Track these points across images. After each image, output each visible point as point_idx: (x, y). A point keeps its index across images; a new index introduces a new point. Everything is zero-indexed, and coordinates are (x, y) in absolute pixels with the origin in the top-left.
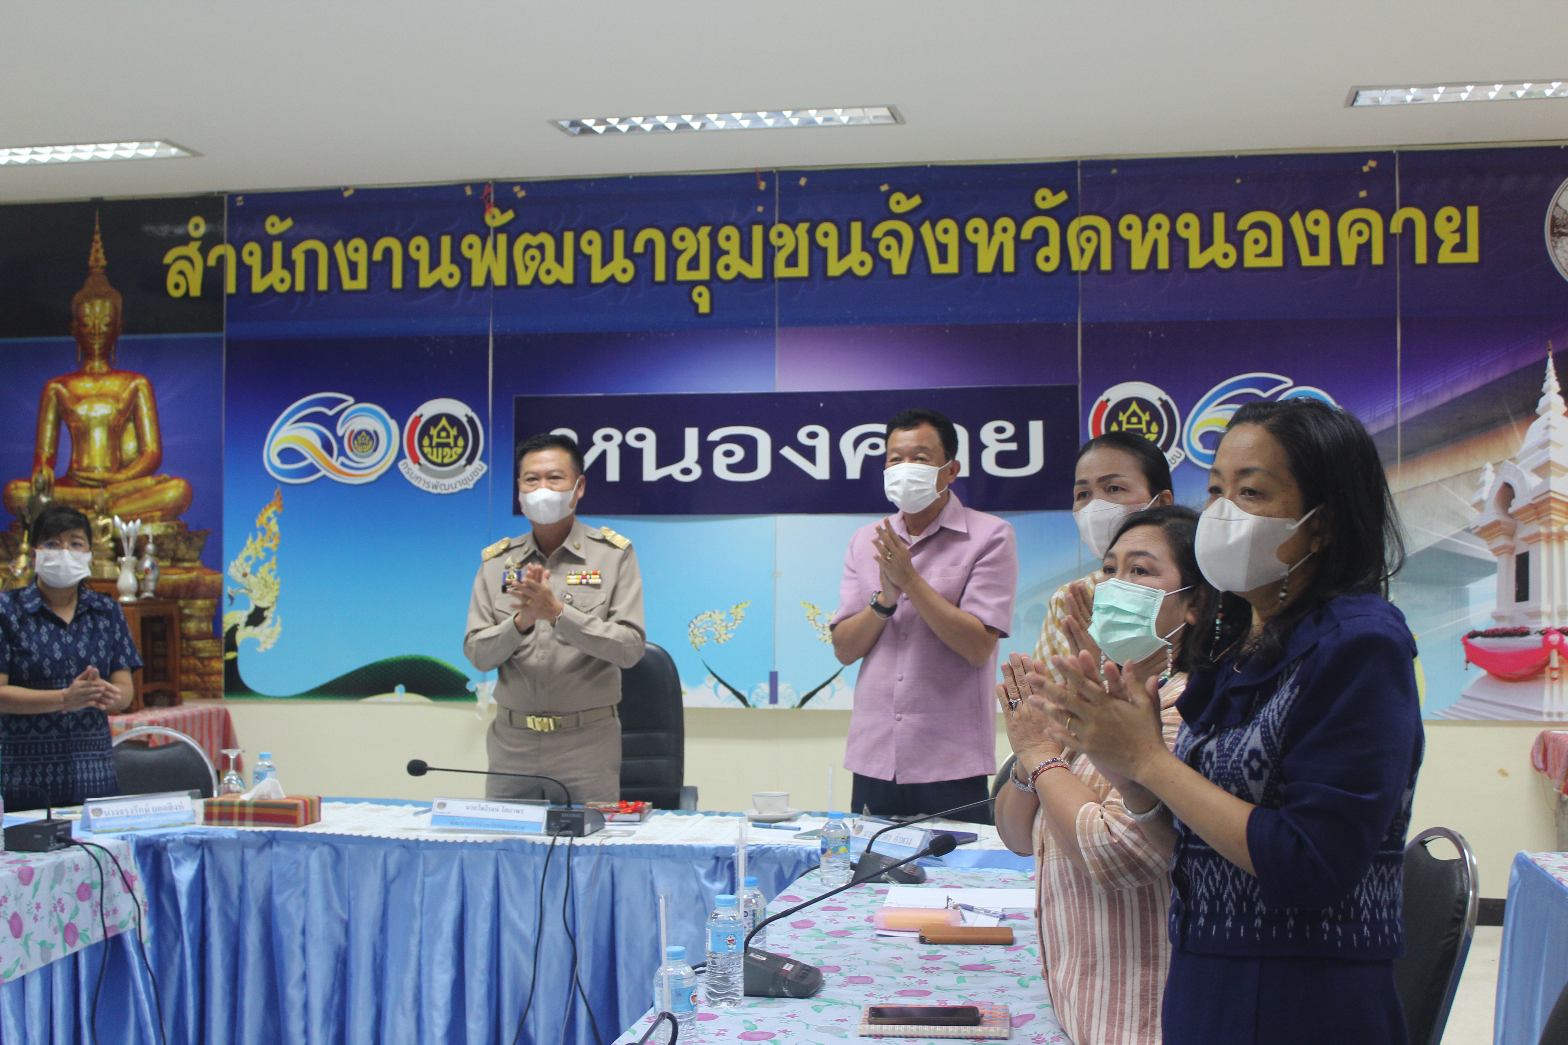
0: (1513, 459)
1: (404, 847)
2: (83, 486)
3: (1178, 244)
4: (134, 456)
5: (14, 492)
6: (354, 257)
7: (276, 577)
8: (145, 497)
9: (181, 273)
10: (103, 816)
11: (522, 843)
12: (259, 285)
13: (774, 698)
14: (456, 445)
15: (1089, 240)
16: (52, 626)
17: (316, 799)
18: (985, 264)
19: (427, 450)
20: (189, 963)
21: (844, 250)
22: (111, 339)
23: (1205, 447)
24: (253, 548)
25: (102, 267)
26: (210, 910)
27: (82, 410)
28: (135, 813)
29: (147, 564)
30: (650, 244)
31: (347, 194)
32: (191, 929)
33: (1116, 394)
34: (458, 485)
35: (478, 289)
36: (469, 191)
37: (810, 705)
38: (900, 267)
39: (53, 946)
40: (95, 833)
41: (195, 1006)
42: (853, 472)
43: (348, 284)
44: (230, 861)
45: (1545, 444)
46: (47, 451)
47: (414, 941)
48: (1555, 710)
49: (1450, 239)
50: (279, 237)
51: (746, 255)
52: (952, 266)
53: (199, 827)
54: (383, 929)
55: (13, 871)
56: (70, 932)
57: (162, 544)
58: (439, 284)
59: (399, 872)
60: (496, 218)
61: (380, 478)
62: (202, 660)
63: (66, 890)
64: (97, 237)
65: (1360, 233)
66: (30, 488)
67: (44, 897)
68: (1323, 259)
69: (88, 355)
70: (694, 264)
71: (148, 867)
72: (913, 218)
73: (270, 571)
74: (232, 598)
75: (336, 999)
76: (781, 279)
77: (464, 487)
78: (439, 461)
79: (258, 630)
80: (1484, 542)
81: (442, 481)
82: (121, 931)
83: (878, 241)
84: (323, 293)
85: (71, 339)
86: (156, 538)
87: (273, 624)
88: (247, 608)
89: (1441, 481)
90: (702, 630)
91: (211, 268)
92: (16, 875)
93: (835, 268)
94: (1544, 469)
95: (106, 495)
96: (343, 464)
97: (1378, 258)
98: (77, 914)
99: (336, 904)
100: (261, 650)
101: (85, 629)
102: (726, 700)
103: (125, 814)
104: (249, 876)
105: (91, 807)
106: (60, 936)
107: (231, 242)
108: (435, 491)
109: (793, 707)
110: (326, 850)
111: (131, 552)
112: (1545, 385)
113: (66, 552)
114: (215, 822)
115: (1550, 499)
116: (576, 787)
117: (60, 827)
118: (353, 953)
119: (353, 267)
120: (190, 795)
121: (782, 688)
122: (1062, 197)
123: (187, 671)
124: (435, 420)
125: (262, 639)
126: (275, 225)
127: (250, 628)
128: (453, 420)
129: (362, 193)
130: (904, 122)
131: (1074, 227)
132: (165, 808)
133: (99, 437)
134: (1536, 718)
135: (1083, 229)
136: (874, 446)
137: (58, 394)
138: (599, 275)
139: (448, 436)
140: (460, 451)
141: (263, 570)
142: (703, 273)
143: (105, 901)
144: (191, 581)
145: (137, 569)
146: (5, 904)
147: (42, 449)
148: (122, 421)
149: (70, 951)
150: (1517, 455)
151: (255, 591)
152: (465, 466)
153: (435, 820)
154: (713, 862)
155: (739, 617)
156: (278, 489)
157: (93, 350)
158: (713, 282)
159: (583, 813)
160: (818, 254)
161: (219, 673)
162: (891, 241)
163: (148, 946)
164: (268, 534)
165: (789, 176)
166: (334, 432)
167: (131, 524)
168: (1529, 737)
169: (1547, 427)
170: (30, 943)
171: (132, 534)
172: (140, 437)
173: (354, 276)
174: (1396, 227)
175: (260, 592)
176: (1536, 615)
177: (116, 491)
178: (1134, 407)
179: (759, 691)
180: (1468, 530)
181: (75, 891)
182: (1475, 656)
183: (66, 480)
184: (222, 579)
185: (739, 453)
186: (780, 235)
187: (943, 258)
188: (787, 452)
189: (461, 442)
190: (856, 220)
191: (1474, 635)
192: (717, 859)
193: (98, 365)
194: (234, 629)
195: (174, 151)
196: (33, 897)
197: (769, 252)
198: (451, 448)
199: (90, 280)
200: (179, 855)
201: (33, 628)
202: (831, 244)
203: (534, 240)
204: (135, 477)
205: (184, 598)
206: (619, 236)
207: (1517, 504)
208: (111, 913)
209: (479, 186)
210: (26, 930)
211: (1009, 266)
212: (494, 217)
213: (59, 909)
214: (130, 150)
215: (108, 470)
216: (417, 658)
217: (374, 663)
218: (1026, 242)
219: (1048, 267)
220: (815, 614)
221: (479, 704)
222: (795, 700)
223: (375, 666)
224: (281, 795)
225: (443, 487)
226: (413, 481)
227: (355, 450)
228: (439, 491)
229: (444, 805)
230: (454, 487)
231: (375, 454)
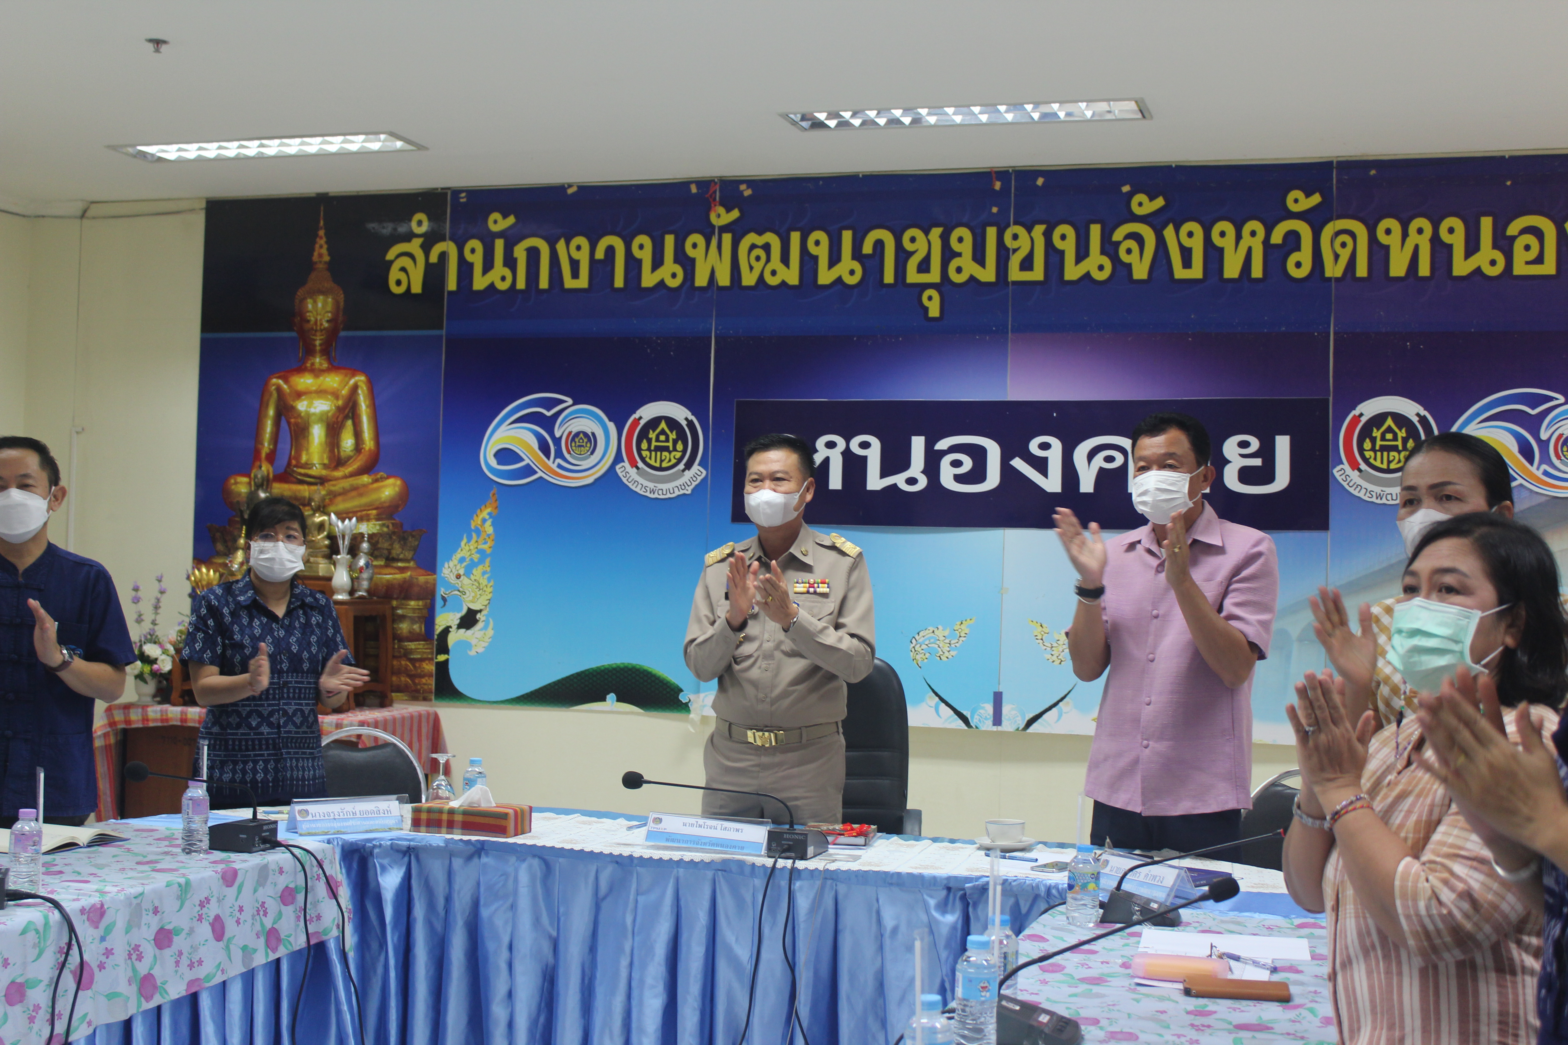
1: (617, 863)
2: (301, 482)
3: (1441, 251)
4: (351, 454)
5: (233, 487)
6: (575, 255)
7: (489, 580)
8: (361, 495)
9: (403, 269)
10: (310, 818)
11: (741, 864)
12: (480, 283)
13: (997, 719)
14: (675, 449)
15: (1344, 245)
16: (265, 620)
17: (527, 808)
18: (1232, 269)
19: (645, 453)
20: (392, 974)
21: (1082, 254)
22: (332, 335)
24: (467, 549)
25: (326, 263)
26: (415, 920)
27: (302, 406)
28: (341, 817)
29: (362, 562)
30: (879, 245)
31: (570, 191)
32: (396, 939)
33: (1369, 408)
34: (676, 489)
35: (701, 289)
36: (694, 189)
37: (1035, 728)
38: (1140, 272)
39: (255, 950)
40: (301, 835)
41: (397, 1019)
42: (1087, 485)
43: (569, 283)
44: (437, 870)
46: (266, 446)
47: (624, 962)
50: (501, 234)
51: (979, 257)
52: (1196, 272)
53: (406, 833)
54: (592, 949)
55: (216, 872)
56: (272, 937)
57: (377, 542)
58: (662, 284)
59: (611, 889)
60: (721, 217)
61: (597, 480)
62: (413, 661)
63: (269, 894)
64: (322, 233)
66: (250, 483)
67: (247, 899)
69: (310, 351)
70: (924, 266)
71: (353, 873)
72: (1156, 221)
73: (484, 573)
74: (444, 599)
75: (542, 1019)
76: (1015, 283)
77: (682, 492)
78: (657, 465)
79: (470, 632)
81: (660, 486)
82: (324, 938)
83: (1118, 244)
84: (544, 291)
85: (294, 334)
86: (371, 536)
87: (485, 628)
88: (460, 610)
90: (924, 647)
91: (433, 264)
92: (219, 876)
93: (1072, 272)
95: (323, 492)
96: (560, 466)
98: (280, 918)
99: (545, 920)
100: (472, 653)
101: (297, 624)
102: (947, 720)
103: (332, 817)
104: (456, 887)
105: (298, 808)
106: (262, 940)
107: (452, 239)
108: (652, 496)
109: (1018, 729)
110: (536, 862)
111: (346, 551)
113: (281, 544)
114: (423, 829)
116: (797, 806)
117: (265, 828)
118: (561, 972)
119: (575, 265)
120: (397, 799)
121: (1006, 709)
122: (1316, 199)
123: (398, 672)
124: (654, 423)
125: (474, 642)
126: (498, 223)
127: (462, 631)
128: (672, 423)
129: (585, 190)
130: (1152, 117)
131: (1328, 231)
132: (373, 812)
133: (317, 433)
135: (1338, 233)
136: (1110, 459)
137: (279, 389)
138: (825, 277)
139: (667, 440)
140: (678, 455)
141: (477, 572)
142: (934, 276)
143: (308, 906)
144: (405, 581)
145: (351, 568)
146: (207, 906)
147: (262, 444)
148: (341, 416)
149: (272, 957)
151: (467, 593)
152: (683, 471)
153: (650, 836)
154: (944, 893)
155: (963, 635)
156: (495, 490)
157: (315, 346)
158: (944, 285)
159: (806, 835)
160: (1054, 257)
161: (430, 675)
162: (1132, 244)
163: (351, 955)
164: (483, 535)
165: (1026, 175)
166: (551, 433)
167: (347, 521)
170: (232, 947)
171: (348, 532)
172: (358, 434)
173: (575, 275)
175: (473, 594)
177: (333, 488)
178: (1389, 422)
179: (982, 711)
181: (279, 895)
183: (285, 476)
184: (435, 580)
185: (968, 463)
186: (1015, 237)
187: (1187, 263)
188: (1018, 463)
189: (680, 447)
190: (1095, 222)
192: (949, 889)
193: (318, 361)
194: (446, 631)
195: (399, 144)
196: (237, 899)
197: (1004, 254)
198: (670, 452)
199: (313, 276)
200: (385, 862)
201: (245, 621)
202: (1069, 247)
203: (760, 240)
204: (352, 475)
205: (396, 599)
206: (847, 236)
208: (315, 919)
209: (704, 184)
210: (228, 935)
211: (1257, 272)
212: (719, 216)
213: (262, 913)
214: (356, 143)
215: (325, 466)
216: (630, 666)
217: (586, 670)
218: (1276, 246)
219: (1299, 274)
220: (1043, 633)
221: (692, 716)
222: (1020, 722)
223: (587, 673)
224: (491, 802)
225: (660, 492)
226: (630, 485)
227: (572, 452)
228: (656, 496)
229: (660, 820)
230: (672, 492)
231: (592, 457)
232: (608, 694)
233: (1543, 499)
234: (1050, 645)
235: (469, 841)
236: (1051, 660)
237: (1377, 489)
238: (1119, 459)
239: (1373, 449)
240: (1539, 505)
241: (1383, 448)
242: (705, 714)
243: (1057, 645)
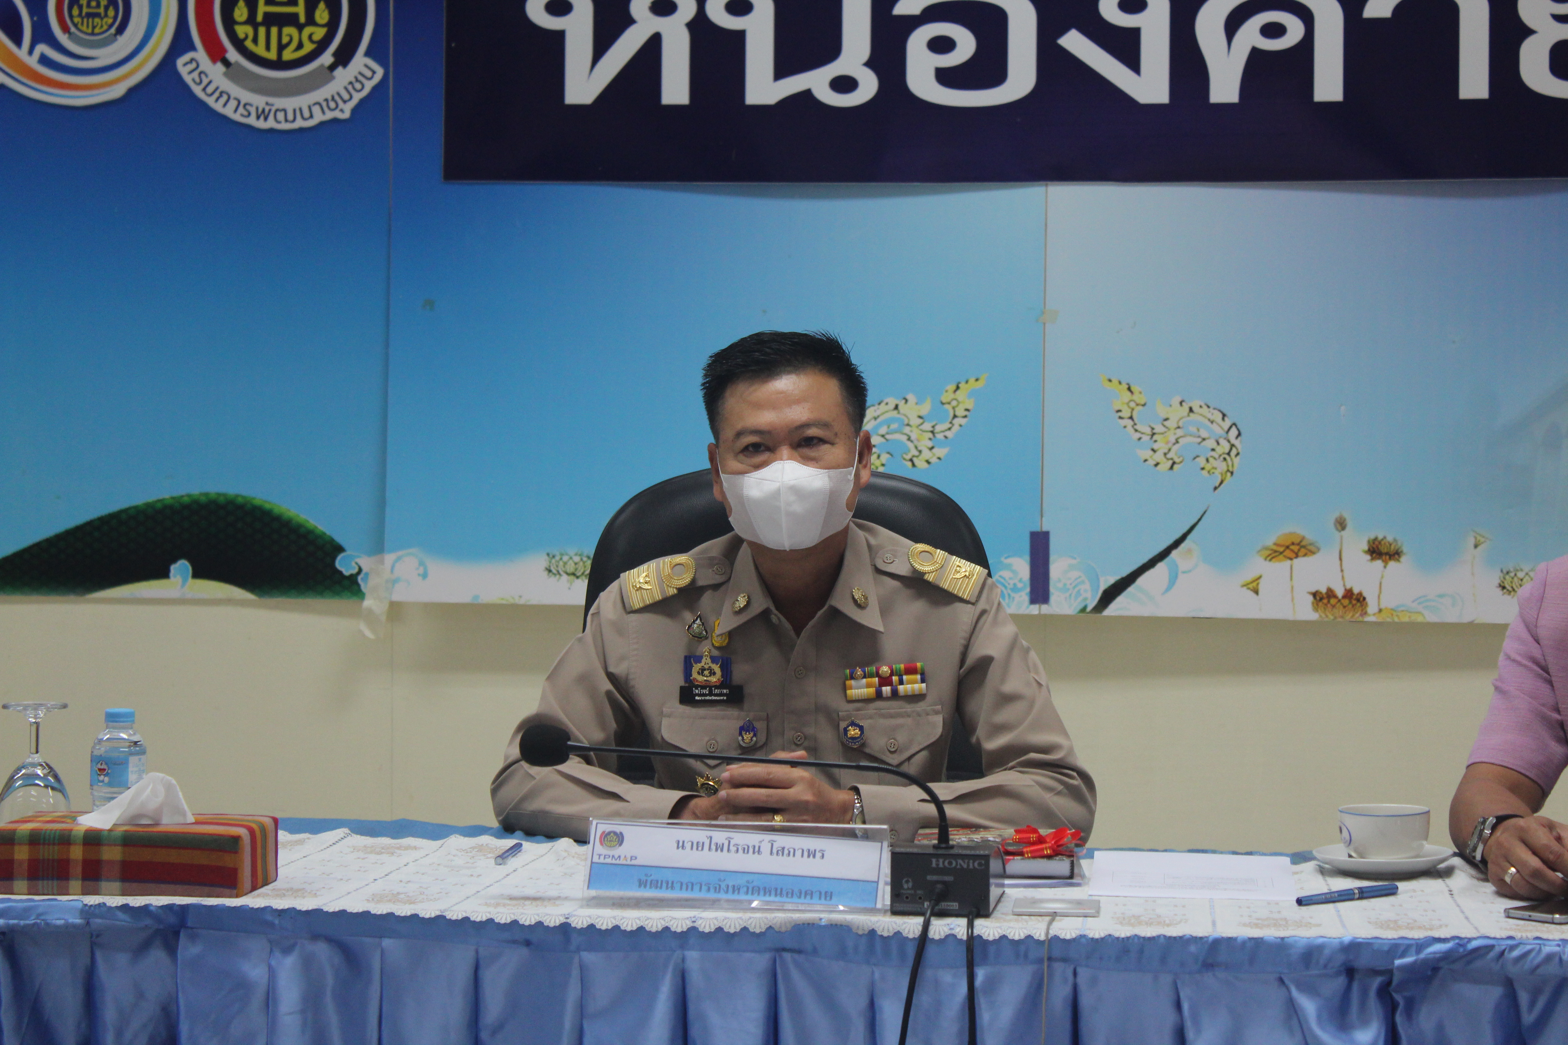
1: (528, 943)
13: (1040, 590)
14: (311, 20)
17: (268, 822)
19: (242, 31)
34: (316, 110)
37: (1119, 606)
42: (1225, 87)
59: (513, 1007)
61: (131, 91)
77: (329, 115)
78: (272, 55)
81: (279, 102)
96: (44, 60)
108: (261, 124)
109: (1083, 610)
110: (322, 951)
121: (1057, 568)
140: (319, 33)
152: (332, 68)
155: (960, 412)
159: (986, 858)
179: (1006, 574)
185: (965, 44)
188: (1075, 42)
189: (322, 15)
198: (300, 28)
216: (222, 500)
217: (121, 512)
220: (1132, 405)
221: (368, 603)
222: (1089, 595)
223: (124, 516)
224: (184, 815)
225: (281, 116)
226: (210, 101)
227: (73, 29)
228: (270, 124)
229: (620, 838)
230: (306, 114)
231: (122, 40)
232: (174, 561)
234: (1149, 431)
235: (145, 908)
236: (1151, 462)
238: (1295, 30)
242: (396, 598)
243: (1163, 429)
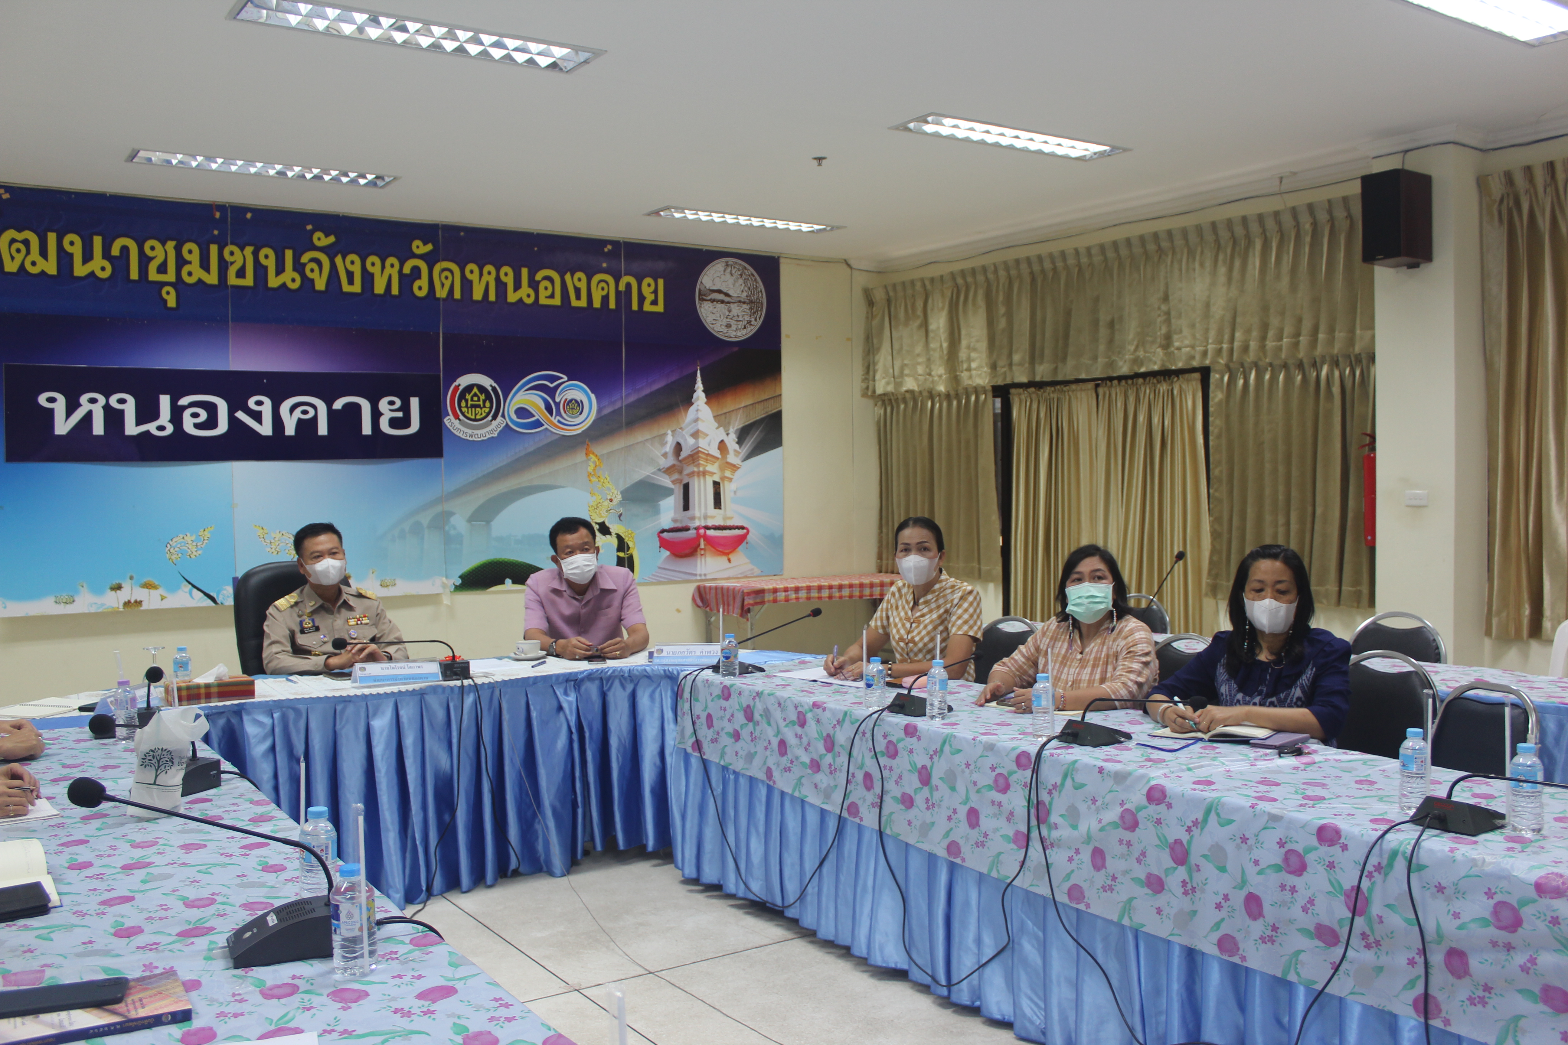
0: (681, 428)
3: (501, 286)
15: (447, 278)
18: (379, 288)
21: (280, 269)
23: (518, 418)
30: (125, 250)
33: (464, 381)
38: (320, 285)
42: (290, 430)
45: (696, 420)
48: (703, 573)
49: (650, 297)
51: (205, 265)
52: (357, 288)
65: (603, 289)
68: (583, 303)
70: (162, 268)
72: (329, 251)
76: (233, 287)
80: (667, 477)
83: (304, 265)
89: (646, 440)
90: (176, 549)
93: (273, 282)
94: (696, 435)
97: (612, 305)
102: (199, 601)
112: (696, 386)
115: (699, 452)
122: (429, 247)
131: (437, 268)
134: (694, 578)
135: (443, 270)
136: (305, 412)
138: (80, 270)
142: (171, 277)
150: (683, 426)
155: (206, 538)
158: (179, 284)
160: (260, 271)
162: (313, 265)
165: (239, 211)
168: (690, 589)
169: (697, 410)
174: (622, 287)
176: (693, 518)
178: (475, 390)
179: (225, 592)
180: (659, 470)
182: (664, 544)
185: (203, 415)
186: (232, 253)
187: (351, 282)
188: (240, 415)
190: (289, 248)
191: (663, 531)
197: (224, 266)
202: (270, 264)
203: (20, 236)
206: (98, 241)
207: (684, 454)
211: (395, 291)
218: (406, 275)
219: (422, 294)
220: (264, 533)
229: (364, 668)
233: (557, 437)
234: (269, 542)
236: (271, 552)
237: (470, 431)
239: (467, 406)
240: (556, 440)
241: (473, 406)
